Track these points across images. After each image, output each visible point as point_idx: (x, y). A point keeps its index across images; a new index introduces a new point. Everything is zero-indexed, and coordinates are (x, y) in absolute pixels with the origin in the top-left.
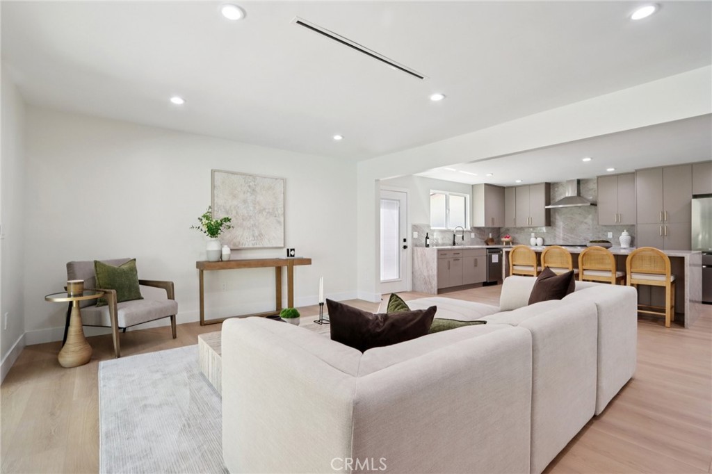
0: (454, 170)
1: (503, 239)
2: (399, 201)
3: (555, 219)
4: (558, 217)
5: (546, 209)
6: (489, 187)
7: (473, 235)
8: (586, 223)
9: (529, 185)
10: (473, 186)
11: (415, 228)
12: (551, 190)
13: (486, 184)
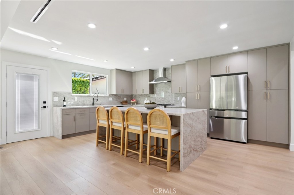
0: (94, 60)
1: (132, 101)
2: (39, 75)
3: (156, 90)
4: (157, 89)
5: (150, 84)
6: (119, 71)
7: (111, 99)
8: (168, 92)
9: (143, 71)
10: (111, 70)
11: (55, 94)
12: (154, 74)
13: (116, 69)
